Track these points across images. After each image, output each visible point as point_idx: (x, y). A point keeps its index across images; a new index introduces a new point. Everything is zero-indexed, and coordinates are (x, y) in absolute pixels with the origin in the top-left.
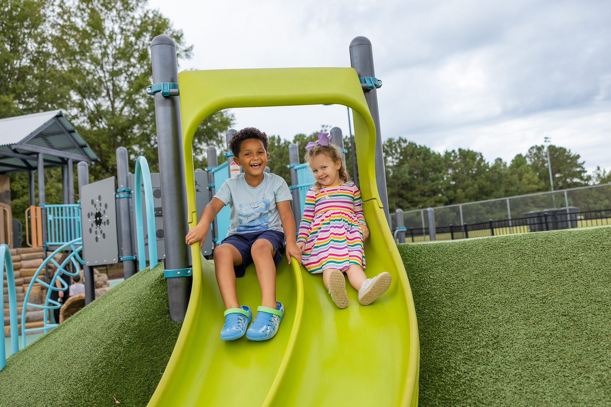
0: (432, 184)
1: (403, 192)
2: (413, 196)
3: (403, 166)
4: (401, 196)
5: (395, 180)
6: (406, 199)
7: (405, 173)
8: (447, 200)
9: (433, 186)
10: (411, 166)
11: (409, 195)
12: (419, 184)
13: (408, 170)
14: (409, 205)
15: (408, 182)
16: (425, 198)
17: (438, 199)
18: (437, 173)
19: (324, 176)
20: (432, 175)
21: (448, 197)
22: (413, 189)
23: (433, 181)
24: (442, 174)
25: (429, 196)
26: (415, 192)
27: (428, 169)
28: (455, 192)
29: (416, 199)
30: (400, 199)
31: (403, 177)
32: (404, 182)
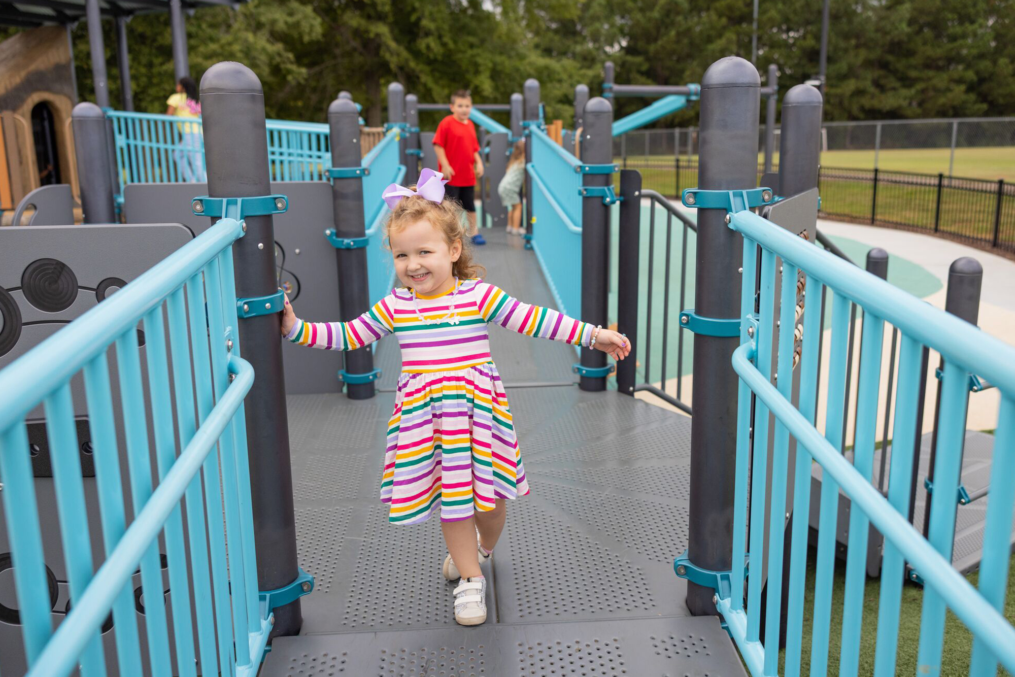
0: (950, 46)
1: (890, 58)
2: (910, 67)
3: (899, 7)
4: (884, 65)
5: (879, 35)
6: (894, 72)
7: (901, 21)
8: (975, 78)
9: (952, 49)
10: (915, 9)
11: (901, 65)
12: (925, 43)
13: (908, 16)
14: (897, 84)
15: (905, 39)
16: (931, 73)
17: (956, 76)
18: (967, 24)
19: (423, 271)
20: (954, 28)
21: (977, 73)
22: (910, 53)
23: (953, 38)
24: (976, 26)
25: (939, 69)
26: (913, 61)
27: (950, 16)
28: (995, 62)
29: (913, 74)
30: (882, 72)
31: (897, 29)
32: (896, 40)
